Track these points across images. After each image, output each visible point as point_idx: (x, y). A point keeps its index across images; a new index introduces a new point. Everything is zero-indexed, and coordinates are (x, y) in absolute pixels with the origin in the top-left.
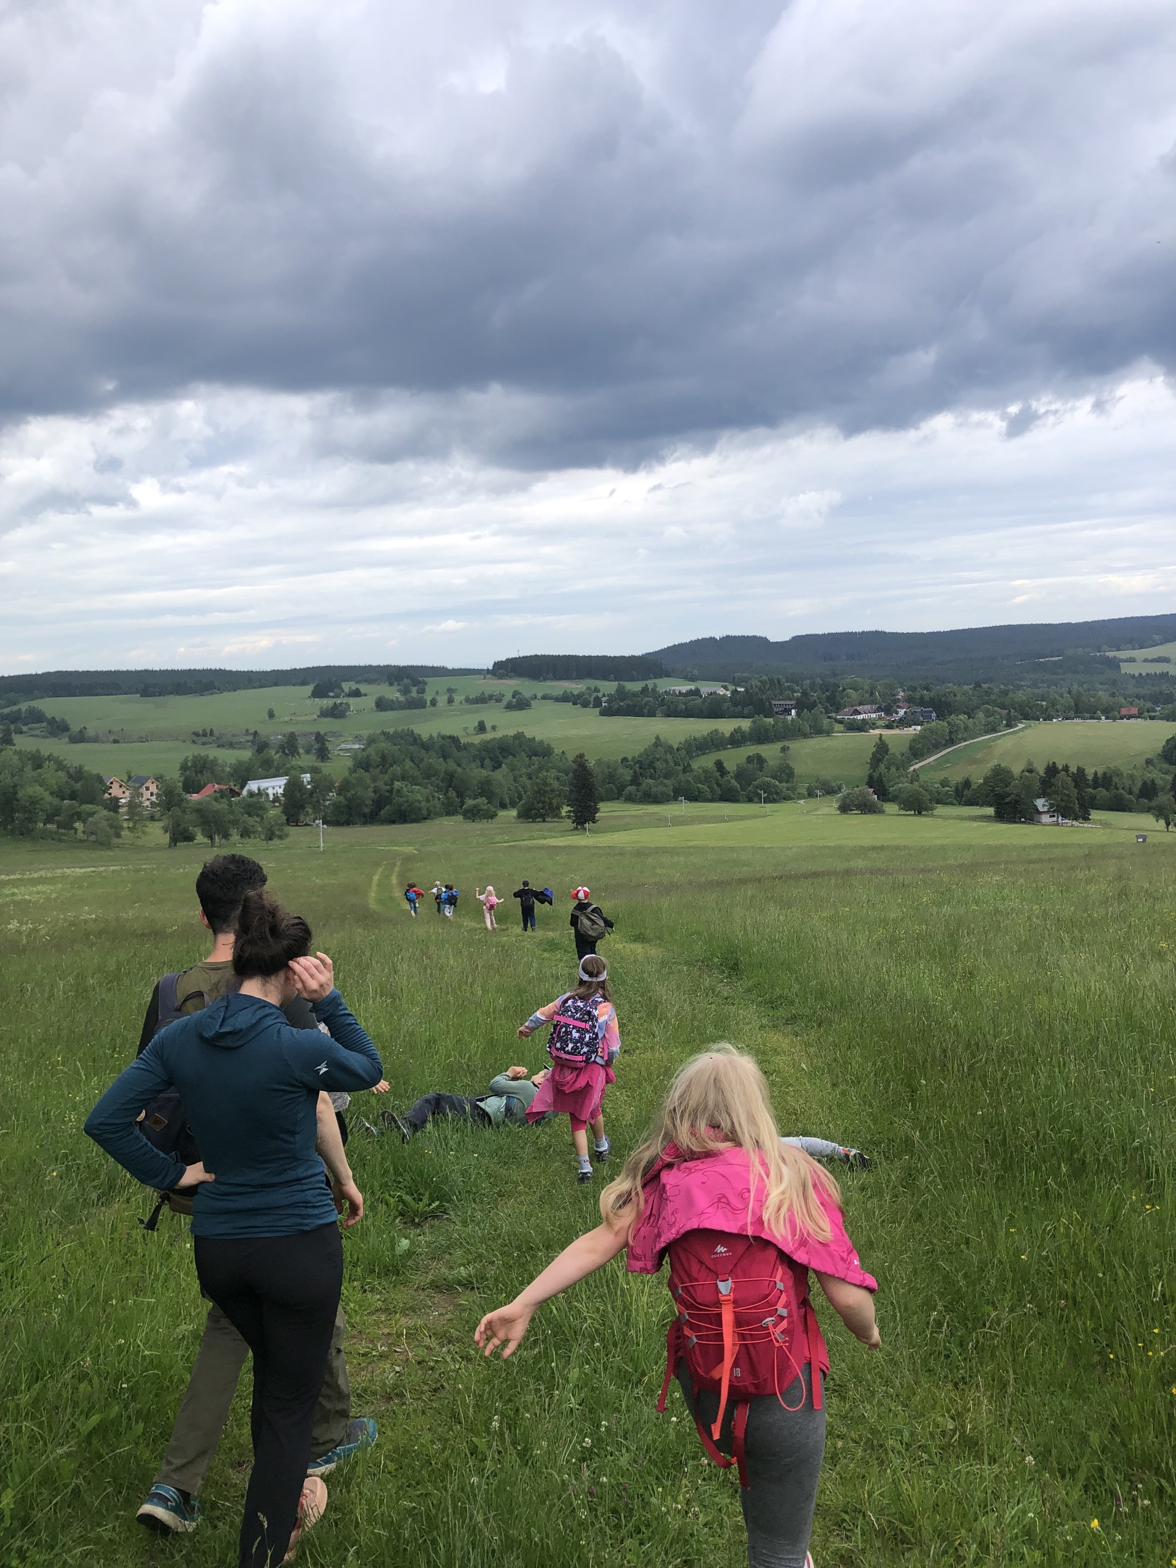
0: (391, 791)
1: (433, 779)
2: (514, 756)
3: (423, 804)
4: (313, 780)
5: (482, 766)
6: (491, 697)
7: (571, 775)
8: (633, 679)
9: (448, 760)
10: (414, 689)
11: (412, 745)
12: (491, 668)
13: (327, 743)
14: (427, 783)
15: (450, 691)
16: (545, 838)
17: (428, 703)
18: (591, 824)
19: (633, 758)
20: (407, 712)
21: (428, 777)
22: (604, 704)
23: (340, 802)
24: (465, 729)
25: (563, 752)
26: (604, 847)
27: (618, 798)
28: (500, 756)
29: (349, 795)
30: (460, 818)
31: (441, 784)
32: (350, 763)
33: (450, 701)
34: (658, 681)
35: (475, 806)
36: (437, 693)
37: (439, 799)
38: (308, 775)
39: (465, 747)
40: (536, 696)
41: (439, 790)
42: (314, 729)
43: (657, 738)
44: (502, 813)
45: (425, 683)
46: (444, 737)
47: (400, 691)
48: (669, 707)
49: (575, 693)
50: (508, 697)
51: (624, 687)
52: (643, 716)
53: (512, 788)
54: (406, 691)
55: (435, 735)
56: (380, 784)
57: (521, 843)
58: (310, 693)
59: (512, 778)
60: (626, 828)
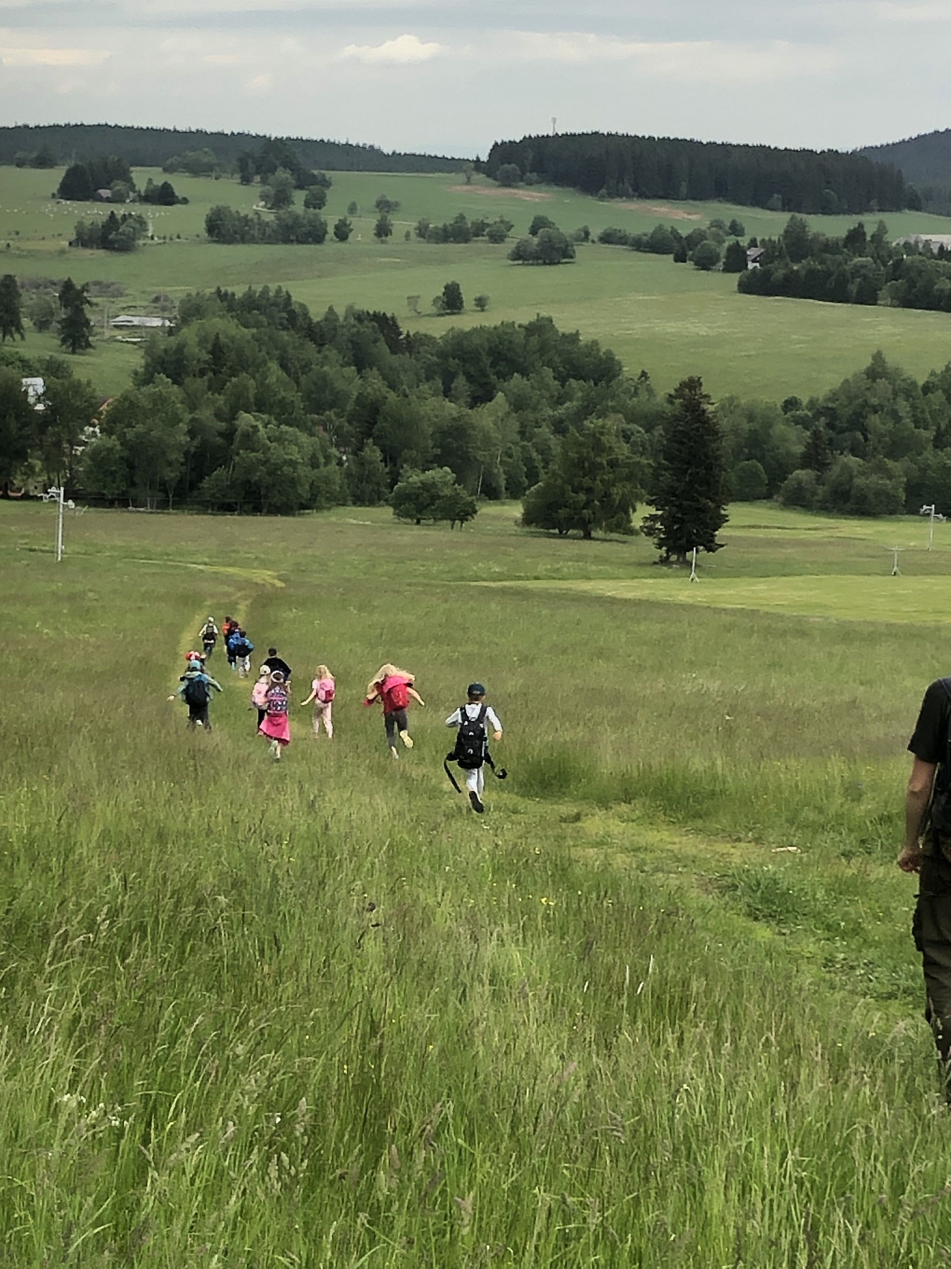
0: (229, 435)
1: (330, 413)
2: (524, 373)
3: (304, 471)
4: (47, 394)
5: (447, 393)
6: (479, 229)
7: (659, 431)
8: (825, 209)
9: (367, 372)
10: (299, 197)
11: (285, 328)
12: (484, 158)
13: (86, 307)
14: (314, 423)
15: (384, 206)
16: (589, 579)
17: (331, 230)
18: (704, 553)
19: (812, 403)
20: (279, 250)
21: (317, 407)
22: (751, 266)
23: (110, 450)
24: (413, 300)
25: (644, 374)
26: (733, 612)
27: (768, 497)
28: (489, 371)
29: (130, 434)
30: (387, 512)
31: (347, 427)
32: (137, 360)
33: (383, 231)
34: (890, 219)
35: (425, 486)
36: (352, 209)
37: (340, 463)
38: (39, 381)
39: (412, 344)
40: (587, 234)
41: (342, 441)
42: (59, 272)
43: (878, 357)
44: (487, 510)
45: (326, 184)
46: (361, 317)
47: (264, 197)
48: (912, 284)
49: (684, 232)
50: (521, 233)
51: (803, 226)
52: (847, 301)
53: (516, 451)
54: (279, 200)
55: (340, 311)
56: (205, 414)
57: (531, 585)
58: (55, 188)
59: (516, 426)
60: (785, 569)
